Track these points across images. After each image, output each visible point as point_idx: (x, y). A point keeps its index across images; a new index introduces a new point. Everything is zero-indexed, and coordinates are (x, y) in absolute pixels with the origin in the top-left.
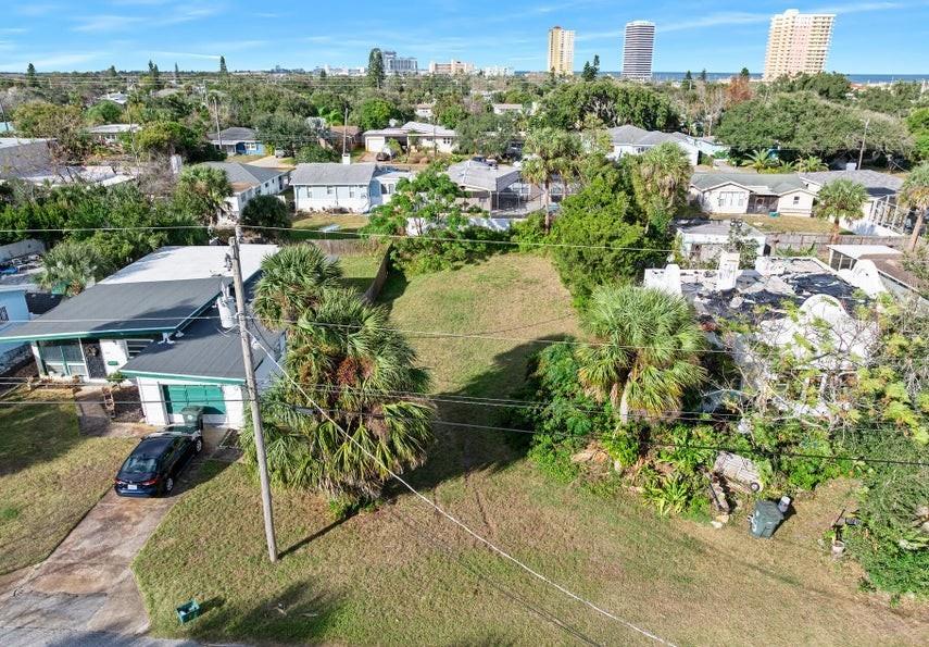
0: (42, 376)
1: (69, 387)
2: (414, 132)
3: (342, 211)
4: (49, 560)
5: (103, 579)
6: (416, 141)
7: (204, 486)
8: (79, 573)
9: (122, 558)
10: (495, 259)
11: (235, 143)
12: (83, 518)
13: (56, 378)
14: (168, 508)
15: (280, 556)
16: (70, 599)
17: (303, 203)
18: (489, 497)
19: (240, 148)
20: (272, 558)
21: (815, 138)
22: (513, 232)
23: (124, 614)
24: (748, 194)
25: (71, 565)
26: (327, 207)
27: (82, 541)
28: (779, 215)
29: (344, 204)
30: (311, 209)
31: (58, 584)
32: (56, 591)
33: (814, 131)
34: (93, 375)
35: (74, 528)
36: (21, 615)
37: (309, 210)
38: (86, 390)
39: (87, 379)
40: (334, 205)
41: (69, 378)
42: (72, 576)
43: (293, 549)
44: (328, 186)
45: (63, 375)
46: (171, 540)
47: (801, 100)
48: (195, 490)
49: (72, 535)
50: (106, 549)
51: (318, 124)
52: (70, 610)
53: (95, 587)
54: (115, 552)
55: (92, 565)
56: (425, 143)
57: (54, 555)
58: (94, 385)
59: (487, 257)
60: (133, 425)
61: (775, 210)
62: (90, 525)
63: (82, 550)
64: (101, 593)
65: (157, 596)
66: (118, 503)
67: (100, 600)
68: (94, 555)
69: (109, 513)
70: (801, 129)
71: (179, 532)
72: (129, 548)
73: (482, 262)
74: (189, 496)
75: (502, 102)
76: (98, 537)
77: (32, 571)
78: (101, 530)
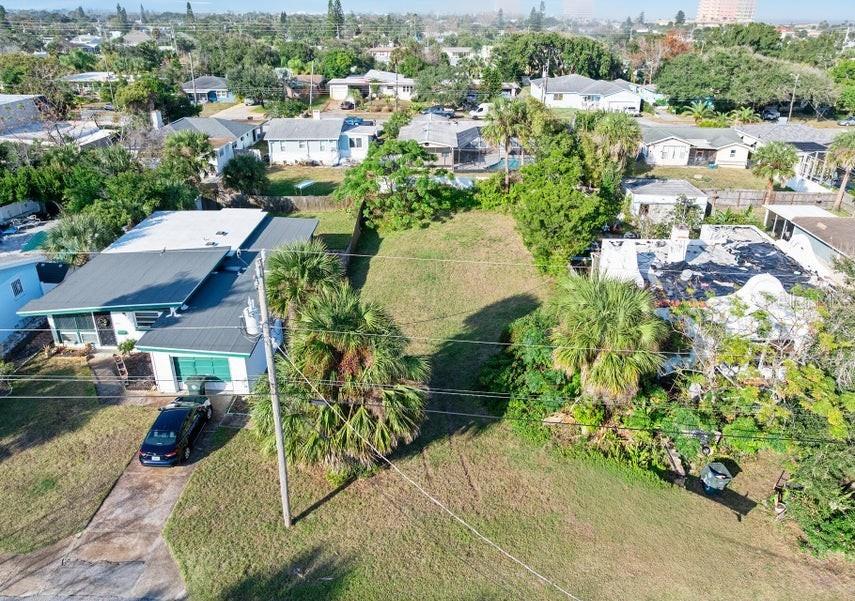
0: (57, 344)
1: (84, 355)
2: (376, 81)
3: (313, 164)
4: (88, 529)
5: (138, 547)
6: (377, 89)
7: (218, 452)
8: (118, 541)
9: (153, 527)
10: (460, 216)
11: (206, 91)
12: (113, 487)
13: (69, 345)
14: (188, 476)
15: (293, 522)
16: (112, 567)
17: (277, 156)
18: (472, 460)
19: (212, 96)
20: (287, 524)
21: (749, 91)
22: (476, 190)
23: (162, 581)
24: (688, 148)
25: (108, 533)
26: (299, 160)
27: (115, 511)
28: (717, 167)
29: (315, 157)
30: (285, 162)
31: (100, 553)
32: (98, 559)
33: (747, 84)
34: (104, 343)
35: (107, 496)
36: (72, 583)
37: (282, 163)
38: (98, 357)
39: (98, 346)
40: (306, 159)
41: (82, 346)
42: (110, 545)
43: (304, 515)
44: (301, 141)
45: (76, 343)
46: (195, 508)
47: (736, 55)
48: (211, 457)
49: (105, 505)
50: (138, 518)
51: (285, 74)
52: (114, 578)
53: (133, 555)
54: (146, 521)
55: (128, 533)
56: (386, 92)
57: (92, 524)
58: (105, 353)
59: (452, 214)
60: (145, 392)
61: (713, 163)
62: (120, 494)
63: (116, 519)
64: (138, 561)
65: (189, 563)
66: (143, 473)
67: (140, 567)
68: (129, 523)
69: (136, 482)
70: (736, 82)
71: (201, 500)
72: (158, 516)
73: (449, 221)
74: (205, 463)
75: (454, 45)
76: (129, 505)
77: (76, 540)
78: (130, 498)
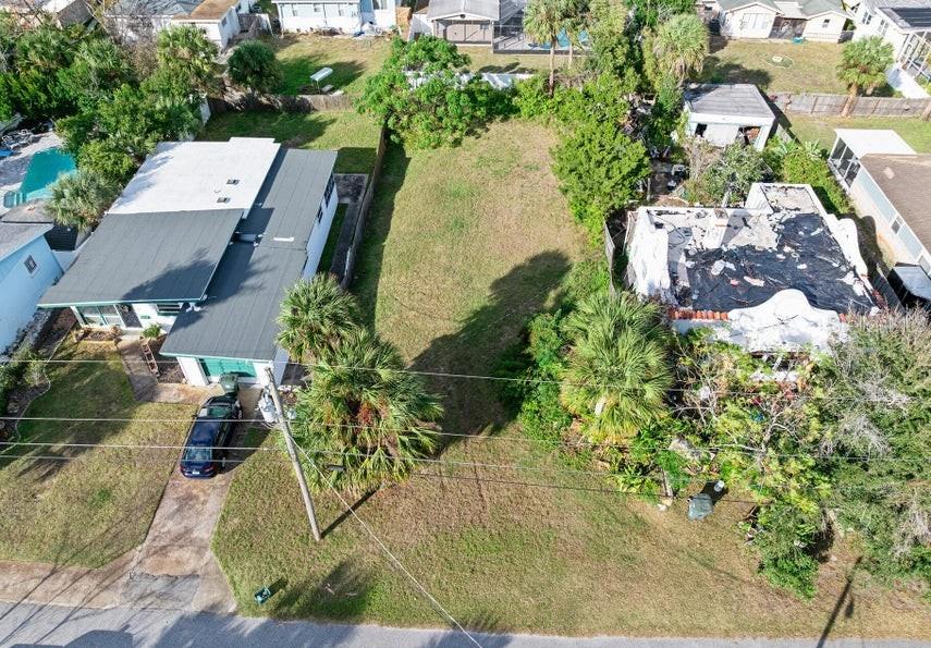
9: (202, 540)
12: (162, 497)
14: (227, 485)
15: (323, 536)
16: (173, 580)
20: (317, 538)
23: (216, 596)
25: (164, 547)
27: (166, 523)
31: (160, 566)
32: (160, 573)
35: (157, 508)
42: (168, 559)
43: (332, 527)
46: (236, 521)
48: (245, 465)
49: (157, 517)
50: (188, 531)
52: (176, 592)
53: (188, 569)
54: (195, 535)
55: (181, 547)
57: (149, 537)
62: (169, 505)
63: (169, 532)
64: (193, 575)
66: (185, 483)
67: (196, 582)
68: (179, 537)
69: (181, 492)
72: (205, 530)
74: (241, 471)
76: (178, 518)
77: (137, 553)
78: (178, 510)
